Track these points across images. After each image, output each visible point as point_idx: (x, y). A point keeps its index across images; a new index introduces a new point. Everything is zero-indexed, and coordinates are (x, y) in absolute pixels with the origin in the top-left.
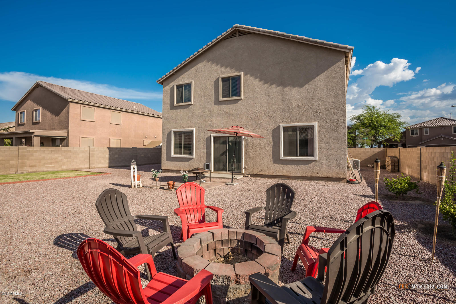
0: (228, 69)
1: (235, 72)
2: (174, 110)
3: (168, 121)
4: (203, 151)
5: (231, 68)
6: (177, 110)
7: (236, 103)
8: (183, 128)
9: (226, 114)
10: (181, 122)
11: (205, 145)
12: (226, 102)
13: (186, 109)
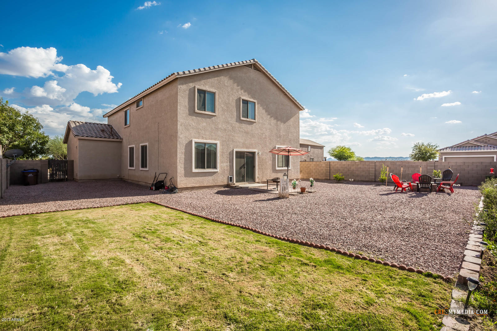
0: (246, 93)
1: (251, 98)
2: (195, 117)
3: (186, 129)
4: (226, 165)
5: (249, 94)
6: (198, 118)
7: (252, 124)
8: (206, 139)
9: (245, 132)
10: (204, 132)
11: (228, 159)
12: (245, 122)
13: (209, 119)
